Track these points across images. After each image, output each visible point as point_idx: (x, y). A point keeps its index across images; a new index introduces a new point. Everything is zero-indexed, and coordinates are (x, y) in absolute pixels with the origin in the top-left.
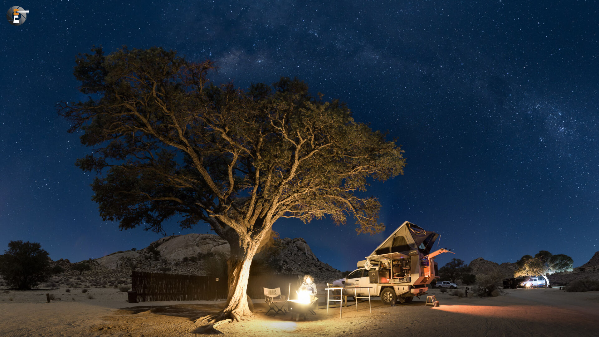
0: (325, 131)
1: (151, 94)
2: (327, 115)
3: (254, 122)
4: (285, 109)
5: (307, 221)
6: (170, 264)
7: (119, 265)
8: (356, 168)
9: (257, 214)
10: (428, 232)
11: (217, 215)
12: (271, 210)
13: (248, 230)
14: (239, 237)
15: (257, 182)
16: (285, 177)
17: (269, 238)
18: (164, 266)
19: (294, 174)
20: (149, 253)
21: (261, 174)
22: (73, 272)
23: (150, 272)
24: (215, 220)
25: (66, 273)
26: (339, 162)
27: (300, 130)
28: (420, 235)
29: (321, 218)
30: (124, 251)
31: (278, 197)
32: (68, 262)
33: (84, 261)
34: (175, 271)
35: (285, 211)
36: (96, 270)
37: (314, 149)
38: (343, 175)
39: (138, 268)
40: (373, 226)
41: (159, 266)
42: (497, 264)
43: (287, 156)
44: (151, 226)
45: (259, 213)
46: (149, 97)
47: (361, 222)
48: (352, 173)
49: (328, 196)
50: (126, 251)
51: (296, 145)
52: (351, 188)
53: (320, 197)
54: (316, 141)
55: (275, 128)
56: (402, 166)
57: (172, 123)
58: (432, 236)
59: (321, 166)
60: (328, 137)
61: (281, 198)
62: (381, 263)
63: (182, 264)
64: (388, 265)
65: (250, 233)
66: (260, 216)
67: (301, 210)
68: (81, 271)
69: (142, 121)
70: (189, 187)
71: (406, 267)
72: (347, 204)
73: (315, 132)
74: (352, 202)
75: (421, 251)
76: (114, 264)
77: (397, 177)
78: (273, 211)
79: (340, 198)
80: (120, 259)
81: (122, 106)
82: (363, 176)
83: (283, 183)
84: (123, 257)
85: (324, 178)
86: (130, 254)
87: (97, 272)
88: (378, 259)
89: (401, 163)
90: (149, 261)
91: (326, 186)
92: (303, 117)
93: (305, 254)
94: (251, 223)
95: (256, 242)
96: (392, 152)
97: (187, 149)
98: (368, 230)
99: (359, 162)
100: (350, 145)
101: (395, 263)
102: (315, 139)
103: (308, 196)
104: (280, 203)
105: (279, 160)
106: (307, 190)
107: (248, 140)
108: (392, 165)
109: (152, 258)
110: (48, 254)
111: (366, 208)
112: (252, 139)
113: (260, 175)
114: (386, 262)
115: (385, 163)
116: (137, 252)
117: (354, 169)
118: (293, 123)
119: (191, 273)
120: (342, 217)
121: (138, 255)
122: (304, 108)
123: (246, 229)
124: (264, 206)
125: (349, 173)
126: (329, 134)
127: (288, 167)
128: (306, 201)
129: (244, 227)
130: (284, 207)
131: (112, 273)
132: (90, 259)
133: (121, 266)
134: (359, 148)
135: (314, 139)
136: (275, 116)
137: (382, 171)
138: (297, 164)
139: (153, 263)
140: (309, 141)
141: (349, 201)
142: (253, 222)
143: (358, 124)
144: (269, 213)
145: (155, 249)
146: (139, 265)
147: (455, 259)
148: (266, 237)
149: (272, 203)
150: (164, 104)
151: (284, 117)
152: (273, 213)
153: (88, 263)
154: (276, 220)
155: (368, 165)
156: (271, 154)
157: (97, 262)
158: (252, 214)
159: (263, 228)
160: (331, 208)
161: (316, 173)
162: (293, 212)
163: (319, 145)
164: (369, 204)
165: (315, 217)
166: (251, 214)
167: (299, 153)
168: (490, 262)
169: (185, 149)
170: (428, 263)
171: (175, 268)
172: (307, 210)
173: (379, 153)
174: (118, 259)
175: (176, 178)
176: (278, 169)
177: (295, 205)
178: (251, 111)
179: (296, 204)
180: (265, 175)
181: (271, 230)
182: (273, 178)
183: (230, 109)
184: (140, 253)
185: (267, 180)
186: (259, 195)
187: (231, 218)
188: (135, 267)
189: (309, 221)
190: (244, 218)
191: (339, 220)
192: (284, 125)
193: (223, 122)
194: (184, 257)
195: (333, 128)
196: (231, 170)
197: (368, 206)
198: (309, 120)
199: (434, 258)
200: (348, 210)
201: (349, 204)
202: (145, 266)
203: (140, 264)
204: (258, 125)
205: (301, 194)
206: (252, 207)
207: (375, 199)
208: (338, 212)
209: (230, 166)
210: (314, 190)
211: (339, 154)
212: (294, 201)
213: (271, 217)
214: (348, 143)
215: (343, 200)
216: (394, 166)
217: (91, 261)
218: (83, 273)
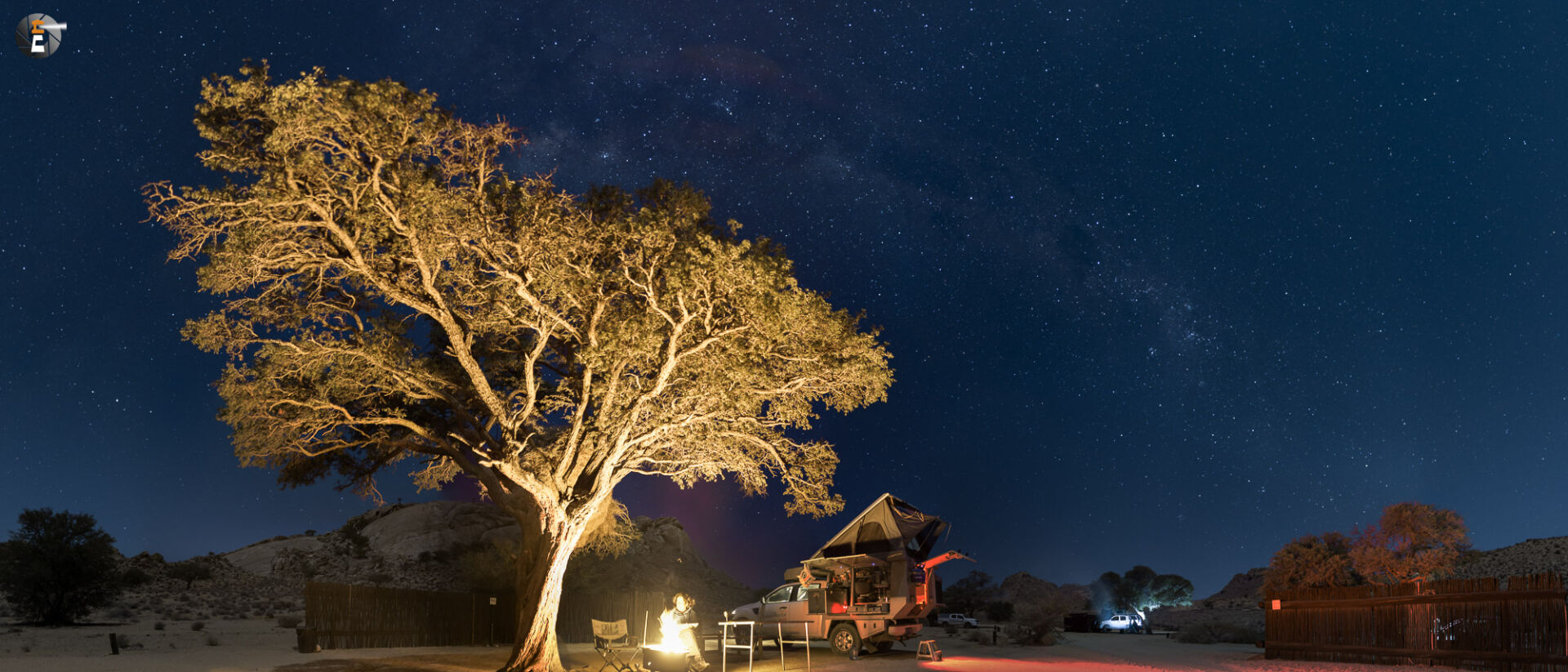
0: (735, 300)
1: (367, 185)
2: (744, 267)
3: (588, 266)
4: (657, 245)
5: (685, 483)
6: (391, 565)
7: (276, 568)
8: (793, 380)
9: (582, 465)
10: (928, 517)
11: (497, 463)
12: (611, 456)
13: (562, 497)
14: (541, 510)
15: (586, 397)
16: (645, 389)
17: (606, 515)
18: (377, 571)
19: (666, 384)
20: (344, 541)
21: (596, 378)
22: (170, 584)
23: (345, 583)
24: (491, 474)
25: (154, 586)
26: (759, 365)
27: (685, 293)
28: (912, 521)
29: (715, 479)
30: (288, 536)
31: (628, 430)
32: (160, 559)
33: (197, 559)
34: (402, 581)
35: (642, 460)
36: (225, 579)
37: (710, 336)
38: (766, 392)
39: (320, 573)
40: (820, 499)
41: (366, 571)
42: (1055, 586)
43: (653, 345)
44: (350, 482)
45: (586, 463)
46: (364, 190)
47: (797, 490)
48: (784, 390)
49: (732, 434)
50: (293, 537)
51: (674, 324)
52: (780, 421)
53: (716, 436)
54: (716, 318)
55: (632, 283)
56: (886, 385)
57: (410, 255)
58: (933, 525)
59: (722, 371)
60: (742, 314)
61: (635, 432)
62: (832, 573)
63: (416, 567)
64: (845, 579)
65: (566, 504)
66: (589, 468)
67: (674, 459)
68: (190, 579)
69: (342, 243)
70: (439, 399)
71: (880, 583)
72: (769, 452)
73: (715, 301)
74: (779, 449)
75: (911, 553)
76: (266, 566)
77: (872, 406)
78: (614, 459)
79: (757, 439)
80: (279, 554)
81: (300, 207)
82: (806, 399)
83: (640, 401)
84: (286, 550)
85: (726, 396)
86: (301, 544)
87: (227, 584)
88: (827, 565)
89: (883, 377)
90: (343, 559)
91: (730, 413)
92: (693, 267)
93: (679, 550)
94: (569, 483)
95: (577, 524)
96: (867, 355)
97: (439, 315)
98: (810, 507)
99: (801, 370)
100: (785, 334)
101: (859, 575)
102: (715, 315)
103: (691, 432)
104: (632, 442)
105: (636, 353)
106: (690, 420)
107: (573, 306)
108: (865, 381)
109: (351, 551)
110: (112, 540)
111: (808, 463)
112: (582, 303)
113: (592, 382)
114: (843, 573)
115: (851, 375)
116: (318, 539)
117: (789, 384)
118: (672, 278)
119: (437, 587)
120: (757, 479)
121: (320, 545)
122: (697, 248)
123: (558, 494)
124: (598, 448)
125: (778, 391)
126: (744, 307)
127: (653, 369)
128: (685, 442)
129: (554, 491)
130: (641, 452)
131: (261, 586)
132: (211, 553)
133: (282, 569)
134: (800, 341)
135: (713, 314)
136: (634, 258)
137: (844, 392)
138: (672, 363)
139: (353, 563)
140: (700, 318)
141: (775, 447)
142: (573, 480)
143: (804, 290)
144: (607, 464)
145: (358, 533)
146: (322, 569)
147: (975, 573)
148: (600, 513)
149: (615, 442)
150: (397, 209)
151: (654, 262)
152: (615, 463)
153: (206, 564)
154: (621, 478)
155: (817, 376)
156: (619, 340)
157: (226, 560)
158: (572, 463)
159: (593, 494)
160: (738, 458)
161: (710, 384)
162: (659, 464)
163: (721, 327)
164: (815, 456)
165: (704, 475)
166: (570, 463)
167: (679, 342)
168: (1041, 581)
169: (434, 315)
170: (924, 577)
171: (403, 576)
172: (688, 461)
173: (841, 355)
174: (274, 555)
175: (410, 375)
176: (631, 371)
177: (663, 449)
178: (586, 245)
179: (665, 446)
180: (604, 382)
181: (610, 498)
182: (619, 388)
183: (539, 235)
184: (324, 541)
185: (606, 394)
186: (589, 424)
187: (526, 469)
188: (311, 574)
189: (690, 484)
190: (553, 471)
191: (752, 485)
192: (653, 279)
193: (522, 261)
194: (422, 551)
195: (753, 296)
196: (532, 366)
197: (811, 460)
198: (706, 275)
199: (935, 568)
200: (771, 465)
201: (773, 452)
202: (335, 570)
203: (325, 565)
204: (597, 275)
205: (676, 426)
206: (571, 449)
207: (826, 447)
208: (750, 469)
209: (530, 357)
210: (704, 419)
211: (762, 350)
212: (661, 440)
213: (612, 471)
214: (782, 330)
215: (763, 444)
216: (870, 384)
217: (213, 558)
218: (195, 586)
